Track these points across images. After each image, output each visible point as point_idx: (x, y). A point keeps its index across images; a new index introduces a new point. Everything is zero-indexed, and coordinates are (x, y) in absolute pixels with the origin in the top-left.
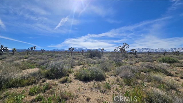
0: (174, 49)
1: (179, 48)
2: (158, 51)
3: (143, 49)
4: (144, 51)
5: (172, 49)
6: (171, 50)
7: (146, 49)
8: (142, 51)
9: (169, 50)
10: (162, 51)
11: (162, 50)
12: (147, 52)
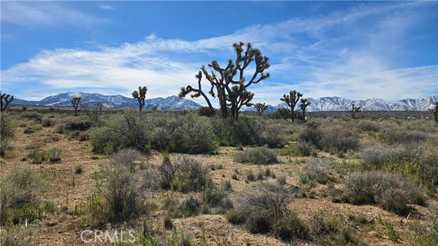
0: (411, 100)
1: (423, 100)
2: (368, 106)
3: (323, 99)
4: (329, 106)
5: (405, 101)
6: (402, 104)
7: (331, 99)
8: (319, 107)
9: (399, 105)
10: (377, 108)
11: (377, 104)
12: (335, 109)
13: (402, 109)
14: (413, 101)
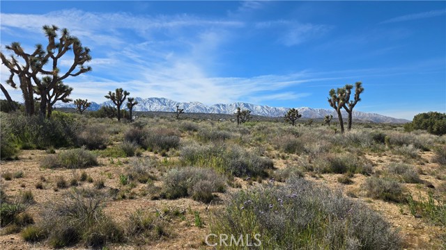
0: (223, 105)
1: (231, 105)
2: (190, 109)
3: (151, 99)
4: (156, 107)
5: (218, 105)
6: (216, 108)
7: (159, 100)
8: (148, 107)
9: (214, 109)
10: (198, 111)
11: (198, 107)
12: (162, 110)
13: (216, 112)
14: (224, 105)
